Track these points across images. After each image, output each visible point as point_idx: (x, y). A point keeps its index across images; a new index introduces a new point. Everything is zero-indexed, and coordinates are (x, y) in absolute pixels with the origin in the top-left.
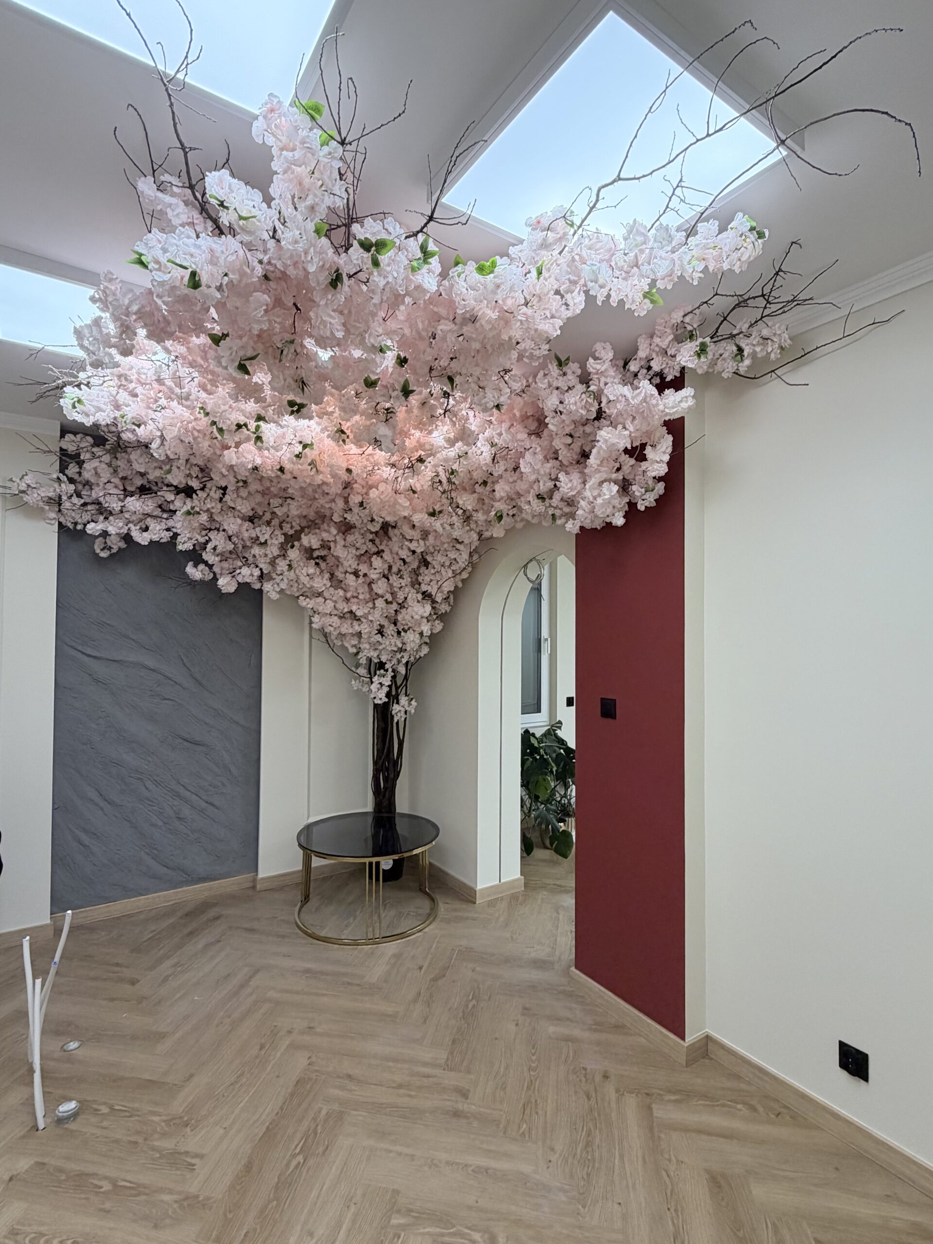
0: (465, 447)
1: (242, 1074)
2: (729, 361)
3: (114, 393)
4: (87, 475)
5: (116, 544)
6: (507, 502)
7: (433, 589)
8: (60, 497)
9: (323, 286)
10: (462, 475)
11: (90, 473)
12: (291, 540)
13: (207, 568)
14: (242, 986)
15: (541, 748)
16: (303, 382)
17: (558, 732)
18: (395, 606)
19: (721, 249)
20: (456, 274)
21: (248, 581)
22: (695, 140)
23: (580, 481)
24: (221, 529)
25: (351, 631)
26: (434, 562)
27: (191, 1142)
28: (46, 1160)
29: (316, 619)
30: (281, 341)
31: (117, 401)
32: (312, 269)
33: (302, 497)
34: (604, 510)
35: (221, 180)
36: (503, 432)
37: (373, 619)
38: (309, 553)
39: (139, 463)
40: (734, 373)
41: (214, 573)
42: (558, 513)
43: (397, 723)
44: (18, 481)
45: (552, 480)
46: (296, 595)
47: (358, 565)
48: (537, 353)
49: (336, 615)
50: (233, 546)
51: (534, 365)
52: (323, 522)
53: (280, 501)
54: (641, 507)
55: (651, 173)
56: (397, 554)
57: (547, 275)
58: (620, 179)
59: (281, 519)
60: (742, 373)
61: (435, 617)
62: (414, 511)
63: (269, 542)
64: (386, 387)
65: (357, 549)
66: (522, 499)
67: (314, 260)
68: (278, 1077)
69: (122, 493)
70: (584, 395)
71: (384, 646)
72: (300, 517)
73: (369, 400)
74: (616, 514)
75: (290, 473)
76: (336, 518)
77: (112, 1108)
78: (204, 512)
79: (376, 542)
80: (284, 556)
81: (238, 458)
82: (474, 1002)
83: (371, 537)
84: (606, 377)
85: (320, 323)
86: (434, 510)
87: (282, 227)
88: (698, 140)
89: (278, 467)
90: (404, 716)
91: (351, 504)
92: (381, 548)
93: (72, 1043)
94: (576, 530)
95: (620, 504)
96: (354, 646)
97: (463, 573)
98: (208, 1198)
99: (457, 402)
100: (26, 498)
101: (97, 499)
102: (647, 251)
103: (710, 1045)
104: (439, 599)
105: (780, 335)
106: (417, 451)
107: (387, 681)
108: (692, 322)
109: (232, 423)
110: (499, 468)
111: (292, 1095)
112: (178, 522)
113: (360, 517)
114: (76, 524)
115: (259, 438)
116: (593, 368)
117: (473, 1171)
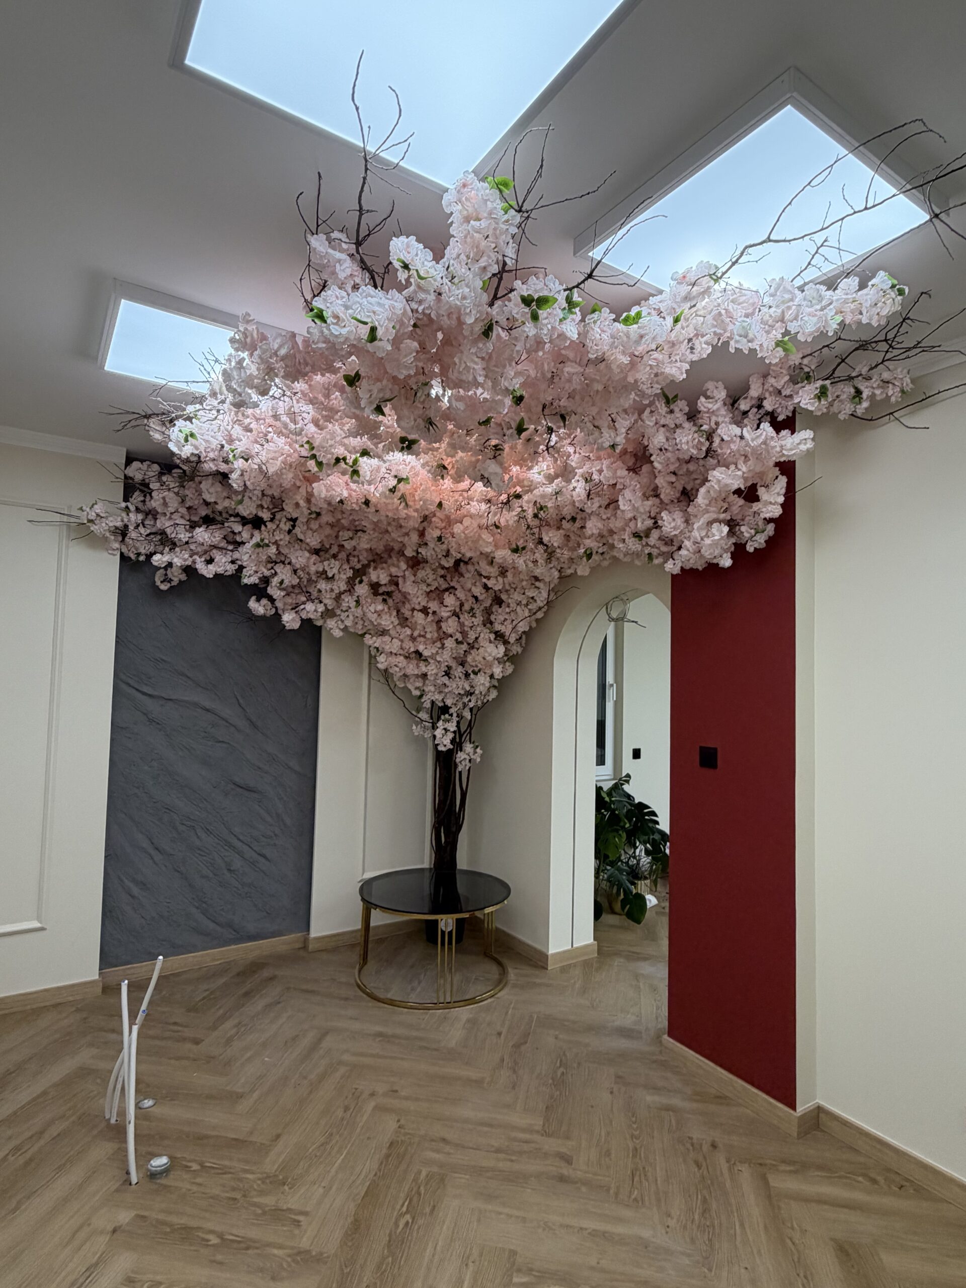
0: (563, 483)
1: (331, 1135)
2: (846, 403)
3: (229, 428)
4: (155, 503)
5: (177, 576)
6: (598, 539)
7: (506, 629)
8: (126, 526)
9: (476, 336)
10: (551, 510)
11: (158, 503)
12: (359, 574)
13: (269, 603)
14: (314, 1047)
15: (613, 802)
16: (431, 423)
17: (626, 787)
18: (465, 647)
19: (860, 304)
20: (592, 321)
21: (312, 617)
22: (853, 211)
23: (683, 520)
24: (286, 562)
25: (416, 672)
26: (510, 601)
27: (292, 1200)
28: (146, 1213)
29: (381, 659)
30: (416, 383)
31: (231, 436)
32: (470, 320)
33: (374, 530)
34: (712, 551)
35: (408, 246)
36: (604, 469)
37: (442, 660)
38: (375, 587)
39: (211, 492)
40: (852, 415)
41: (276, 608)
42: (655, 552)
43: (460, 773)
44: (88, 510)
45: (652, 518)
46: (360, 633)
47: (428, 602)
48: (649, 392)
49: (400, 654)
50: (298, 580)
51: (644, 402)
52: (390, 557)
53: (350, 534)
54: (750, 548)
55: (803, 237)
56: (470, 590)
57: (685, 325)
58: (770, 241)
59: (348, 553)
60: (859, 415)
61: (506, 658)
62: (497, 546)
63: (337, 577)
64: (500, 425)
65: (429, 585)
66: (616, 537)
67: (474, 312)
68: (369, 1138)
69: (188, 523)
70: (696, 435)
71: (450, 689)
72: (366, 550)
73: (480, 437)
74: (725, 555)
75: (375, 506)
76: (409, 553)
77: (202, 1165)
78: (273, 544)
79: (447, 579)
80: (350, 590)
81: (327, 491)
82: (562, 1069)
83: (442, 572)
84: (717, 416)
85: (464, 369)
86: (517, 546)
87: (449, 283)
88: (855, 212)
89: (363, 500)
90: (469, 765)
91: (428, 537)
92: (452, 584)
93: (146, 1101)
94: (676, 570)
95: (726, 545)
96: (417, 688)
97: (539, 612)
98: (321, 1254)
99: (561, 439)
100: (93, 528)
101: (164, 530)
102: (794, 307)
103: (822, 1115)
104: (512, 640)
105: (902, 379)
106: (515, 487)
107: (452, 726)
108: (810, 364)
109: (332, 457)
110: (592, 504)
111: (387, 1156)
112: (245, 555)
113: (436, 552)
114: (139, 554)
115: (355, 472)
116: (705, 407)
117: (589, 1234)
